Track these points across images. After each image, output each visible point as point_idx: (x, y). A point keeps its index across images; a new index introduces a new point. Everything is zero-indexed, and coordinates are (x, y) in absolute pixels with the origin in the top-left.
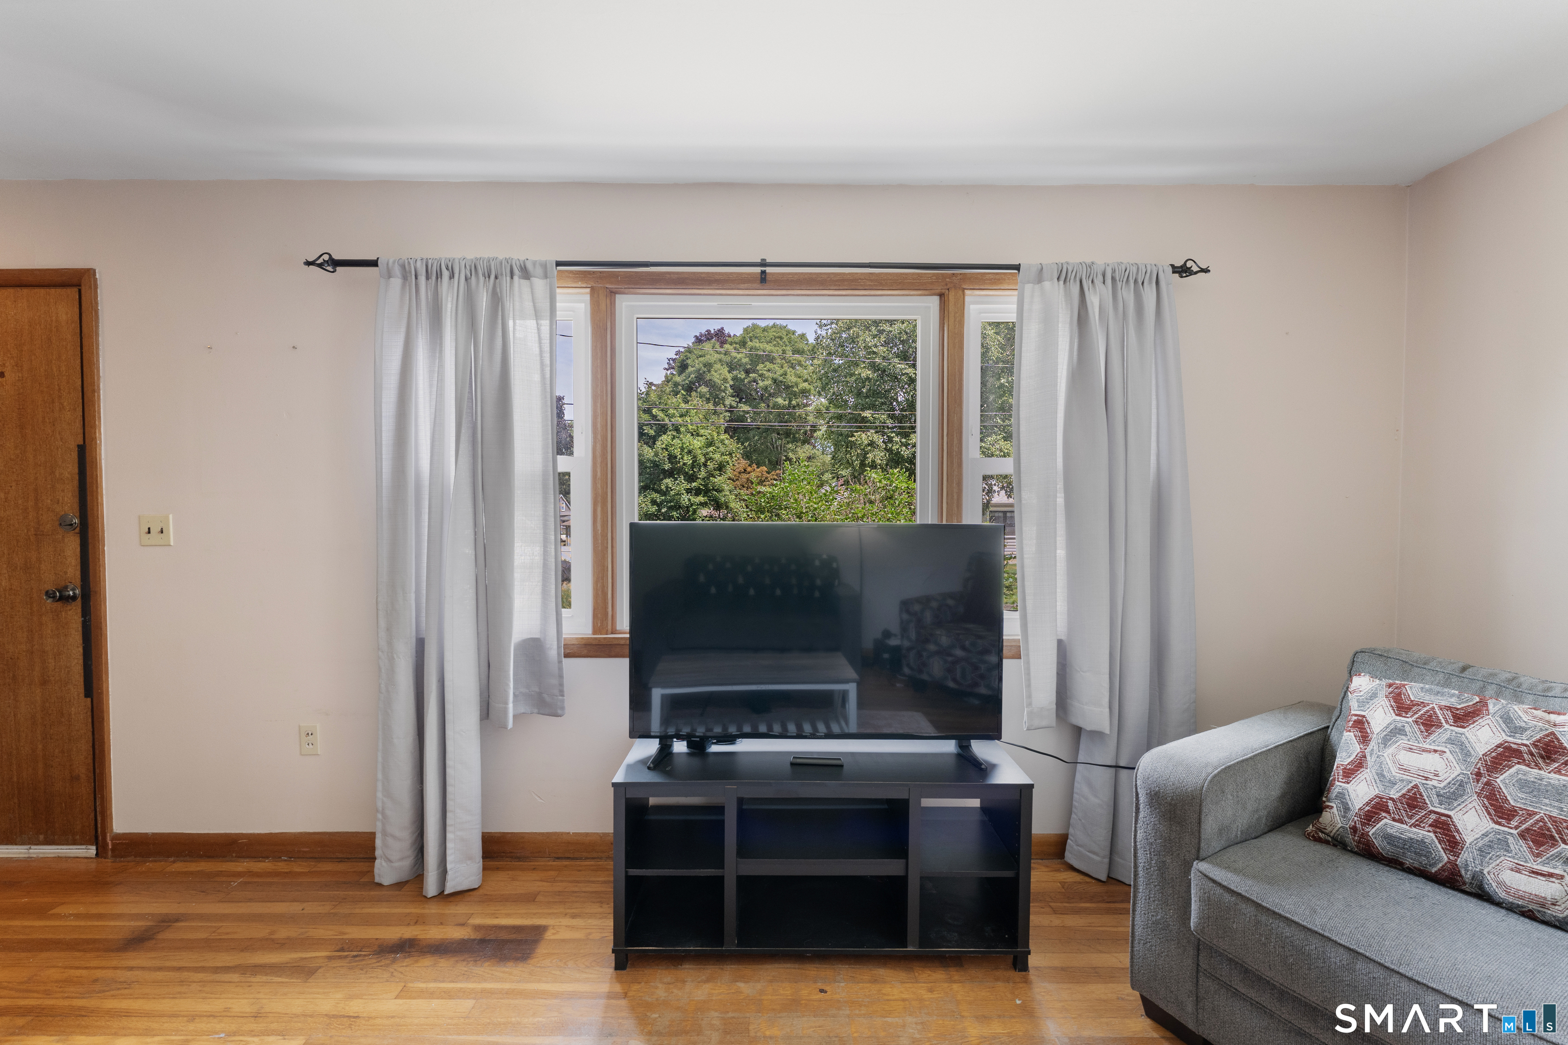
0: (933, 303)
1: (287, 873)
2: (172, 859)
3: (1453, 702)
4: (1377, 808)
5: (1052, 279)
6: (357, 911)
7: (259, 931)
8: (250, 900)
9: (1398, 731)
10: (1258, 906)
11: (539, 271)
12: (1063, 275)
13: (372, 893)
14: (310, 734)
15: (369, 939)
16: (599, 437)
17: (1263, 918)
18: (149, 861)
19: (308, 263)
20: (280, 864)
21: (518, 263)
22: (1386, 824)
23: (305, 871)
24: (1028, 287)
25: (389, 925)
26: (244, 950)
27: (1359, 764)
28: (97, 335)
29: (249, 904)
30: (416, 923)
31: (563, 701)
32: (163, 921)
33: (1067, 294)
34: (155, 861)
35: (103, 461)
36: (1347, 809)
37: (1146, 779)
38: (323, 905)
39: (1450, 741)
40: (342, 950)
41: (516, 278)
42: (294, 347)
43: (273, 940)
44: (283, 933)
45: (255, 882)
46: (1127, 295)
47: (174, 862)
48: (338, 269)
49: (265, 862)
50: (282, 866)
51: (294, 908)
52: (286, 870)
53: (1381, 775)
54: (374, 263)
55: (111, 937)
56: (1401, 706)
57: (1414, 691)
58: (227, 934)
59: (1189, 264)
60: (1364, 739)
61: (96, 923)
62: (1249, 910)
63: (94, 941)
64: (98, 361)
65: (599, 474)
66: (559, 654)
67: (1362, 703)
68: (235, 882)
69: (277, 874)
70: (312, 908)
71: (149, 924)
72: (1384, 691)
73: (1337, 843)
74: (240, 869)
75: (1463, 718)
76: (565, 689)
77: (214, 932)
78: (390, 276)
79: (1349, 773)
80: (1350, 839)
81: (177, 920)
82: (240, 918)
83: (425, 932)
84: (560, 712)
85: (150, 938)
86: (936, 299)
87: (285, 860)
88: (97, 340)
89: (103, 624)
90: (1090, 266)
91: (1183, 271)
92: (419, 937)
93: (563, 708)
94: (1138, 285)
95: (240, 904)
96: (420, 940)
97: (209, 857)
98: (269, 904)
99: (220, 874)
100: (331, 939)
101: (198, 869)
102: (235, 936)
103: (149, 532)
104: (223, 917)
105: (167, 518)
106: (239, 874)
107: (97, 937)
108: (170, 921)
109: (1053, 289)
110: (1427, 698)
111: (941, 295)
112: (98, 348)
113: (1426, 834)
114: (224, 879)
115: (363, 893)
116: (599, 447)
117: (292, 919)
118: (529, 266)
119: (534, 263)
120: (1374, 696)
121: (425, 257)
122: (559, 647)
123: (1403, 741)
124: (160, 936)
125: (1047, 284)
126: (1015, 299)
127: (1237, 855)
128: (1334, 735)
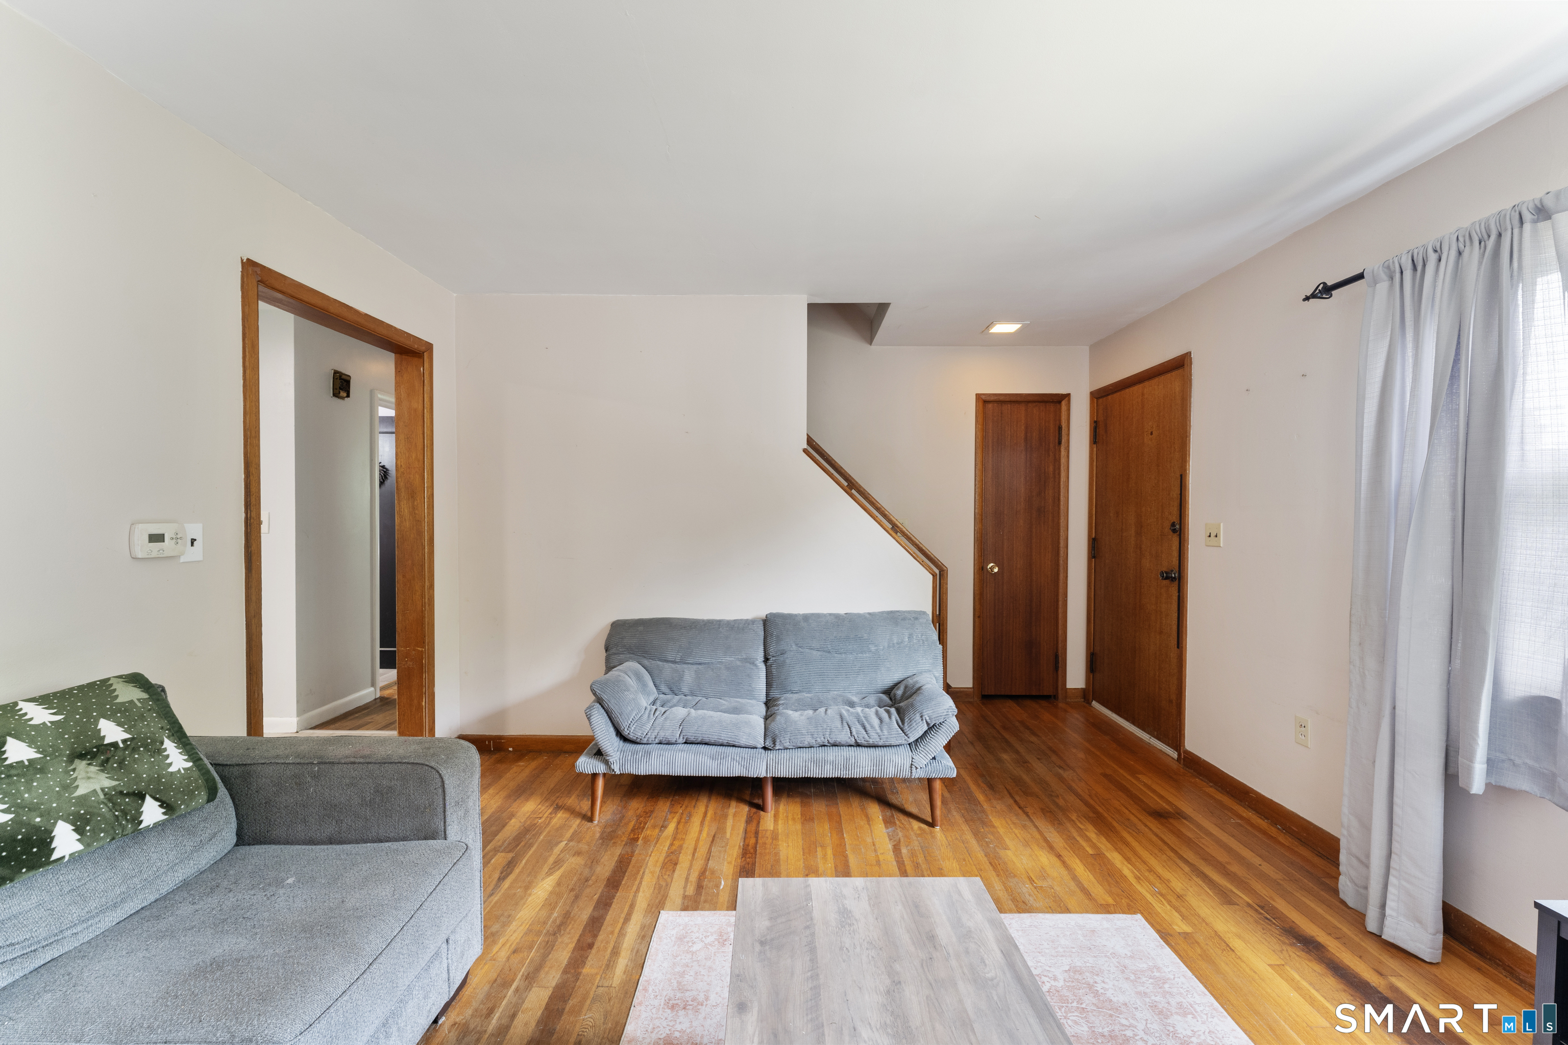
1: (1272, 837)
2: (1211, 784)
6: (1298, 895)
7: (1222, 857)
8: (1233, 836)
13: (1322, 893)
14: (1303, 726)
15: (1287, 917)
18: (1199, 778)
19: (1307, 299)
20: (1273, 828)
21: (1531, 205)
23: (1286, 844)
25: (1312, 922)
26: (1205, 860)
28: (1190, 396)
29: (1230, 837)
30: (1337, 938)
32: (1178, 814)
34: (1202, 780)
35: (1190, 485)
38: (1276, 873)
40: (1262, 908)
42: (1303, 375)
43: (1225, 867)
44: (1235, 868)
45: (1246, 828)
47: (1211, 787)
48: (1333, 292)
49: (1264, 820)
50: (1273, 831)
51: (1256, 861)
52: (1272, 835)
54: (1360, 277)
55: (1150, 804)
58: (1203, 844)
61: (1150, 793)
63: (1142, 801)
64: (1190, 415)
68: (1234, 820)
69: (1264, 833)
70: (1266, 868)
71: (1171, 810)
74: (1244, 815)
77: (1198, 838)
78: (1375, 282)
81: (1185, 818)
82: (1218, 842)
83: (1338, 950)
85: (1166, 818)
87: (1278, 829)
88: (1190, 400)
89: (1185, 599)
92: (1329, 948)
95: (1225, 834)
96: (1328, 950)
97: (1232, 796)
98: (1242, 846)
99: (1231, 810)
100: (1260, 895)
101: (1220, 799)
102: (1206, 849)
103: (1210, 536)
104: (1209, 834)
105: (1220, 525)
106: (1241, 817)
107: (1145, 800)
108: (1182, 816)
112: (1190, 406)
114: (1230, 814)
115: (1315, 888)
117: (1248, 866)
121: (1412, 247)
124: (1171, 820)
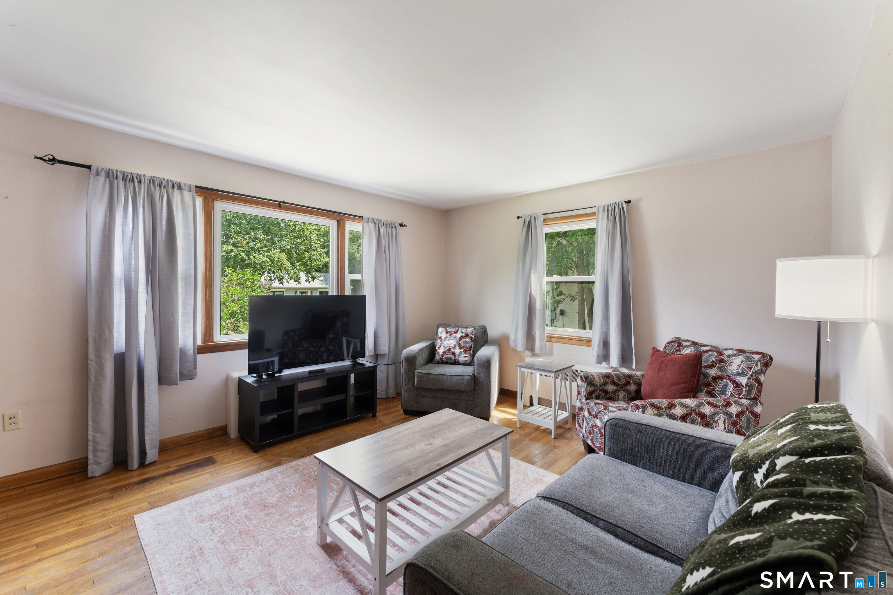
0: (335, 223)
3: (454, 330)
4: (444, 353)
5: (371, 223)
9: (447, 337)
10: (428, 374)
11: (187, 188)
12: (374, 222)
14: (12, 417)
16: (208, 260)
17: (429, 376)
19: (38, 158)
21: (176, 183)
22: (446, 356)
23: (20, 492)
24: (365, 224)
27: (441, 346)
31: (196, 372)
33: (375, 227)
36: (439, 355)
37: (404, 356)
39: (454, 337)
41: (175, 189)
46: (389, 230)
53: (444, 347)
54: (89, 167)
56: (447, 332)
57: (449, 329)
59: (403, 224)
60: (441, 340)
62: (426, 376)
65: (208, 275)
66: (194, 352)
67: (441, 333)
72: (444, 330)
73: (438, 363)
75: (456, 332)
76: (198, 367)
78: (97, 174)
79: (439, 348)
80: (440, 361)
84: (194, 377)
86: (336, 222)
90: (381, 220)
91: (401, 225)
93: (196, 375)
94: (392, 227)
109: (371, 225)
110: (451, 330)
111: (338, 221)
113: (451, 355)
116: (208, 264)
118: (182, 185)
119: (185, 185)
120: (443, 331)
121: (123, 170)
122: (194, 349)
123: (447, 339)
125: (370, 224)
126: (362, 226)
127: (423, 368)
128: (435, 343)
